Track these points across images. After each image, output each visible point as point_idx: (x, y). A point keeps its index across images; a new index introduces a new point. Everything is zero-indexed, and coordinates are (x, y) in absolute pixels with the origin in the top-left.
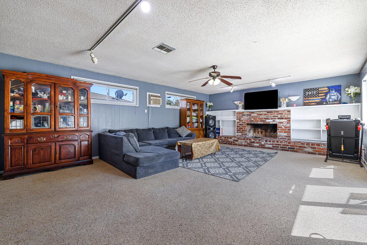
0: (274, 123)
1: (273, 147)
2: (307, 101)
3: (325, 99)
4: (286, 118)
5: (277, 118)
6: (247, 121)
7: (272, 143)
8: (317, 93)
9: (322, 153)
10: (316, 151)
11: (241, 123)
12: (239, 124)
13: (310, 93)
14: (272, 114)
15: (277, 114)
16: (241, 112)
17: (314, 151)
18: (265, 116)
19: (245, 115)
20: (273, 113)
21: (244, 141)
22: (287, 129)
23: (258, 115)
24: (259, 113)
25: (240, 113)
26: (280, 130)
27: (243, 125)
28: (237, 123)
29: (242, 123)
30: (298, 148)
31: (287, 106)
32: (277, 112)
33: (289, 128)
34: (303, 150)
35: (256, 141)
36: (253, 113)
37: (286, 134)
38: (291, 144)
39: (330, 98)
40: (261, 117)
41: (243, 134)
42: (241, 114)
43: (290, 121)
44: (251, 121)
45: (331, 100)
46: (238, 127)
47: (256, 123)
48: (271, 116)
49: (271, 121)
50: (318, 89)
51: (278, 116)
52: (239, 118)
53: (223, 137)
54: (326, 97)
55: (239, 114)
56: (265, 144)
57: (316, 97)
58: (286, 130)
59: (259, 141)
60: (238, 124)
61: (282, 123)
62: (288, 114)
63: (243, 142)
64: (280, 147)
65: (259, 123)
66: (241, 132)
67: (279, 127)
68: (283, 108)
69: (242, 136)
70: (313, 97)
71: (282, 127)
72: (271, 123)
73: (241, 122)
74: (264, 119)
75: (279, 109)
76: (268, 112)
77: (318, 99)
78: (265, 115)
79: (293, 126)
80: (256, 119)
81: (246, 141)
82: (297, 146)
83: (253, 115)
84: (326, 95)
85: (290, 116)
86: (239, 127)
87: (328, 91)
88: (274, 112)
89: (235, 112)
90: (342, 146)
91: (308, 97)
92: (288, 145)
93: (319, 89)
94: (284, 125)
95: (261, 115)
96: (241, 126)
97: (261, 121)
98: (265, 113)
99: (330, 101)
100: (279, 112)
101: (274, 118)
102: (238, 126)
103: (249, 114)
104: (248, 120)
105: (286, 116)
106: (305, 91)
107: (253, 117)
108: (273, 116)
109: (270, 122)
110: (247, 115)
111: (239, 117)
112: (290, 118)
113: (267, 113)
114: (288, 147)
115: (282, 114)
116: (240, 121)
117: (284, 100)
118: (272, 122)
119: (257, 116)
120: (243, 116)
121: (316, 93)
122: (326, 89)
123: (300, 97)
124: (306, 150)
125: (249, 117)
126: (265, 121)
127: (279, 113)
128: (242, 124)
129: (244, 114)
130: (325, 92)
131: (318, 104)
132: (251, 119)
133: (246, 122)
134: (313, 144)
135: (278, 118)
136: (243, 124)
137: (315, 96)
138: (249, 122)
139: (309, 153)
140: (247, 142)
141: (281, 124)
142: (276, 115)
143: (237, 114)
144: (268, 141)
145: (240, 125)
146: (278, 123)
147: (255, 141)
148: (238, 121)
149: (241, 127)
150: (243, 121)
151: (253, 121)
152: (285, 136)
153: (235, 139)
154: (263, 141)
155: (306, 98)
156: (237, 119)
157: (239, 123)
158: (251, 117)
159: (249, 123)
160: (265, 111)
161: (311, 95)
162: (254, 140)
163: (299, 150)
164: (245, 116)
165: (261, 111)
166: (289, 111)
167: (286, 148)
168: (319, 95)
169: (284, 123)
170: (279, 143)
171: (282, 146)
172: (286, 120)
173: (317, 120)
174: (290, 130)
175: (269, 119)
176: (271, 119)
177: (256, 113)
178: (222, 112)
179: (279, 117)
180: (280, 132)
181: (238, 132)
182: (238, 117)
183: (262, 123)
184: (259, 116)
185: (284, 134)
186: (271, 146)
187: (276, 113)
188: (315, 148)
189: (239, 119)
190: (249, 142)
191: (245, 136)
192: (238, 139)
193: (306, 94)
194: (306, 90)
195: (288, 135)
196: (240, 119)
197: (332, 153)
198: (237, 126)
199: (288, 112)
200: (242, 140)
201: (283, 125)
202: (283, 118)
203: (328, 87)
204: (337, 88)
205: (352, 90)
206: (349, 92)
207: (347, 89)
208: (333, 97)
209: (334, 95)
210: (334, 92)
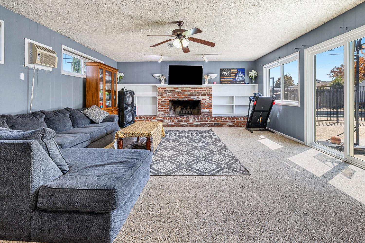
0: (198, 99)
1: (201, 124)
2: (223, 80)
3: (235, 79)
4: (208, 95)
5: (200, 94)
6: (171, 97)
7: (200, 120)
8: (230, 73)
9: (239, 125)
10: (235, 124)
11: (163, 100)
12: (161, 101)
13: (225, 73)
14: (196, 91)
15: (201, 91)
16: (163, 88)
17: (234, 124)
18: (189, 93)
19: (168, 91)
20: (197, 89)
21: (171, 121)
22: (209, 105)
23: (182, 91)
24: (183, 89)
25: (162, 89)
26: (203, 107)
27: (165, 102)
28: (159, 100)
29: (165, 99)
30: (222, 123)
31: (209, 83)
32: (201, 88)
33: (211, 104)
34: (226, 124)
35: (184, 120)
36: (177, 88)
37: (208, 111)
38: (217, 120)
39: (238, 78)
40: (186, 93)
41: (166, 113)
42: (163, 90)
43: (211, 97)
44: (175, 97)
45: (239, 80)
46: (159, 105)
47: (181, 100)
48: (195, 93)
49: (195, 97)
50: (230, 70)
51: (201, 93)
52: (160, 94)
53: (144, 118)
54: (236, 77)
55: (160, 89)
56: (193, 122)
57: (229, 76)
58: (208, 106)
59: (187, 119)
60: (160, 101)
61: (205, 99)
62: (210, 91)
63: (170, 122)
64: (207, 124)
65: (183, 99)
66: (163, 111)
67: (202, 104)
68: (206, 85)
69: (165, 115)
70: (227, 76)
71: (205, 103)
72: (195, 100)
73: (163, 99)
74: (189, 95)
75: (204, 85)
76: (192, 88)
77: (230, 79)
78: (189, 91)
79: (215, 102)
80: (180, 95)
81: (173, 121)
82: (221, 121)
83: (176, 90)
84: (236, 76)
85: (211, 93)
86: (160, 104)
87: (237, 72)
88: (198, 88)
89: (156, 86)
90: (261, 118)
91: (224, 76)
92: (214, 121)
93: (232, 70)
94: (207, 101)
95: (185, 91)
96: (163, 103)
97: (185, 98)
98: (189, 89)
99: (238, 81)
100: (202, 88)
101: (197, 94)
102: (159, 103)
103: (173, 90)
104: (172, 96)
105: (208, 93)
106: (222, 70)
107: (177, 93)
108: (197, 93)
109: (194, 98)
110: (170, 91)
111: (161, 93)
112: (211, 95)
113: (191, 90)
114: (214, 123)
115: (205, 91)
116: (162, 97)
117: (207, 77)
118: (196, 99)
119: (181, 92)
120: (166, 92)
121: (229, 73)
122: (236, 70)
123: (217, 75)
124: (228, 124)
125: (173, 93)
126: (190, 97)
127: (202, 89)
128: (165, 101)
129: (167, 90)
130: (235, 73)
131: (231, 82)
132: (175, 96)
133: (169, 99)
134: (233, 118)
135: (202, 95)
136: (166, 101)
137: (228, 75)
138: (173, 99)
139: (230, 126)
140: (175, 121)
141: (204, 101)
142: (199, 92)
143: (159, 90)
144: (196, 119)
145: (162, 102)
146: (201, 100)
147: (183, 120)
148: (160, 97)
149: (163, 105)
150: (165, 97)
151: (177, 97)
152: (208, 112)
153: (160, 119)
154: (192, 119)
155: (222, 76)
156: (159, 95)
157: (161, 99)
158: (175, 94)
159: (172, 99)
160: (189, 87)
161: (226, 74)
162: (182, 119)
163: (223, 124)
164: (168, 92)
165: (185, 87)
166: (211, 88)
167: (212, 124)
168: (232, 75)
169: (207, 99)
170: (206, 120)
171: (209, 122)
172: (208, 97)
173: (229, 97)
174: (212, 106)
175: (193, 95)
176: (195, 95)
177: (180, 88)
179: (202, 94)
180: (203, 108)
181: (159, 111)
182: (160, 93)
183: (186, 99)
184: (183, 92)
185: (207, 111)
186: (199, 123)
187: (200, 90)
188: (234, 121)
189: (161, 95)
190: (176, 121)
191: (167, 115)
192: (164, 119)
193: (222, 73)
194: (222, 69)
195: (210, 111)
196: (162, 95)
197: (252, 124)
198: (159, 104)
199: (210, 88)
200: (168, 119)
201: (205, 102)
202: (205, 95)
203: (237, 69)
204: (242, 71)
205: (253, 73)
206: (251, 75)
207: (250, 72)
208: (240, 78)
209: (241, 76)
210: (240, 73)
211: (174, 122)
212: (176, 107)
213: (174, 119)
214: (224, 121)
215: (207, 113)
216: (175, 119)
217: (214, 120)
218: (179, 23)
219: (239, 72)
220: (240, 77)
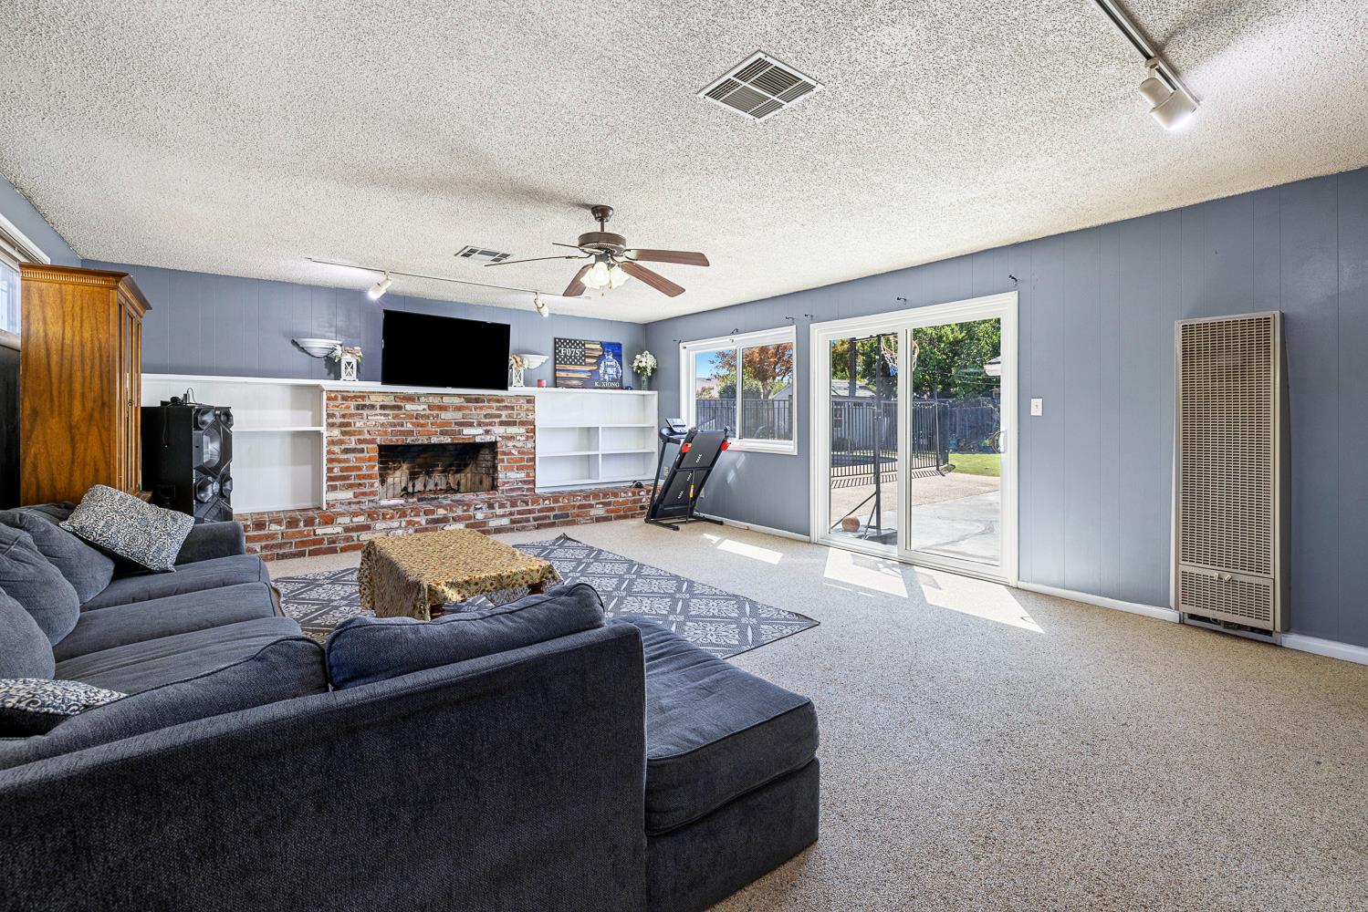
0: (488, 439)
1: (513, 522)
2: (563, 374)
3: (596, 372)
4: (522, 423)
5: (497, 420)
6: (386, 432)
7: (508, 509)
8: (583, 356)
9: (622, 513)
10: (612, 512)
11: (353, 445)
12: (343, 447)
13: (569, 352)
14: (481, 408)
15: (498, 409)
16: (352, 395)
17: (607, 511)
18: (458, 416)
19: (372, 407)
20: (486, 404)
21: (404, 524)
22: (526, 457)
23: (430, 408)
24: (436, 401)
25: (344, 398)
26: (506, 464)
27: (362, 451)
28: (332, 443)
29: (360, 442)
30: (576, 511)
31: (527, 383)
32: (498, 401)
33: (531, 454)
34: (587, 514)
35: (454, 515)
36: (410, 399)
37: (522, 475)
38: (561, 504)
39: (605, 372)
40: (445, 416)
42: (352, 404)
43: (533, 431)
44: (402, 433)
45: (606, 377)
46: (335, 464)
47: (426, 442)
48: (478, 415)
49: (480, 431)
50: (584, 345)
51: (500, 416)
52: (338, 420)
54: (599, 368)
55: (339, 401)
56: (486, 517)
57: (581, 364)
58: (522, 459)
59: (465, 511)
60: (336, 449)
61: (511, 438)
62: (528, 410)
63: (400, 527)
64: (531, 520)
65: (434, 440)
66: (351, 486)
67: (504, 453)
68: (516, 388)
69: (359, 503)
70: (576, 364)
71: (513, 451)
72: (478, 440)
73: (353, 438)
74: (456, 423)
75: (512, 391)
76: (469, 399)
77: (582, 372)
78: (459, 409)
79: (544, 447)
80: (422, 425)
81: (409, 523)
82: (574, 507)
83: (409, 407)
84: (598, 364)
85: (532, 417)
86: (339, 461)
87: (601, 353)
88: (489, 401)
89: (319, 389)
90: (692, 486)
91: (565, 363)
92: (552, 509)
93: (587, 346)
94: (518, 445)
95: (443, 408)
96: (351, 456)
97: (442, 433)
98: (457, 401)
99: (605, 380)
100: (502, 401)
101: (488, 421)
102: (333, 456)
103: (394, 403)
104: (390, 429)
105: (523, 417)
106: (558, 343)
107: (411, 417)
108: (486, 416)
109: (475, 436)
110: (382, 407)
111: (344, 416)
112: (532, 423)
113: (466, 404)
114: (552, 514)
115: (512, 408)
116: (344, 433)
117: (520, 363)
118: (483, 437)
119: (428, 412)
120: (365, 413)
121: (581, 353)
122: (599, 347)
123: (547, 357)
124: (593, 512)
125: (394, 418)
126: (460, 432)
127: (504, 404)
128: (359, 446)
129: (367, 403)
130: (597, 354)
131: (585, 384)
132: (402, 426)
133: (379, 438)
134: (605, 495)
135: (502, 423)
136: (364, 446)
137: (578, 360)
138: (394, 439)
139: (599, 519)
140: (418, 522)
141: (510, 444)
142: (494, 411)
143: (332, 403)
144: (497, 505)
145: (347, 451)
146: (500, 439)
147: (451, 515)
148: (336, 433)
149: (351, 464)
150: (360, 432)
151: (413, 431)
152: (521, 482)
153: (355, 519)
154: (481, 508)
155: (560, 363)
156: (331, 425)
157: (341, 442)
158: (404, 419)
159: (391, 440)
160: (459, 396)
161: (571, 357)
162: (446, 512)
163: (578, 516)
164: (374, 412)
165: (442, 395)
166: (530, 400)
167: (549, 517)
168: (587, 360)
169: (518, 438)
170: (530, 507)
171: (537, 515)
172: (522, 430)
173: (580, 428)
174: (533, 460)
175: (471, 425)
176: (480, 424)
177: (422, 399)
178: (205, 382)
179: (504, 418)
180: (506, 469)
181: (332, 488)
182: (337, 414)
183: (447, 440)
184: (435, 412)
185: (518, 476)
186: (505, 521)
187: (495, 405)
188: (609, 504)
189: (342, 425)
190: (423, 522)
191: (369, 501)
192: (373, 519)
193: (560, 351)
194: (560, 339)
195: (528, 475)
196: (348, 424)
197: (665, 506)
198: (330, 461)
199: (528, 401)
200: (392, 518)
201: (514, 446)
202: (513, 424)
203: (601, 343)
204: (614, 349)
205: (647, 361)
206: (642, 365)
207: (638, 357)
208: (610, 371)
209: (612, 366)
210: (611, 357)
211: (413, 525)
212: (390, 469)
213: (415, 516)
214: (581, 507)
215: (520, 485)
216: (417, 515)
217: (552, 505)
218: (601, 212)
219: (608, 352)
220: (610, 368)
